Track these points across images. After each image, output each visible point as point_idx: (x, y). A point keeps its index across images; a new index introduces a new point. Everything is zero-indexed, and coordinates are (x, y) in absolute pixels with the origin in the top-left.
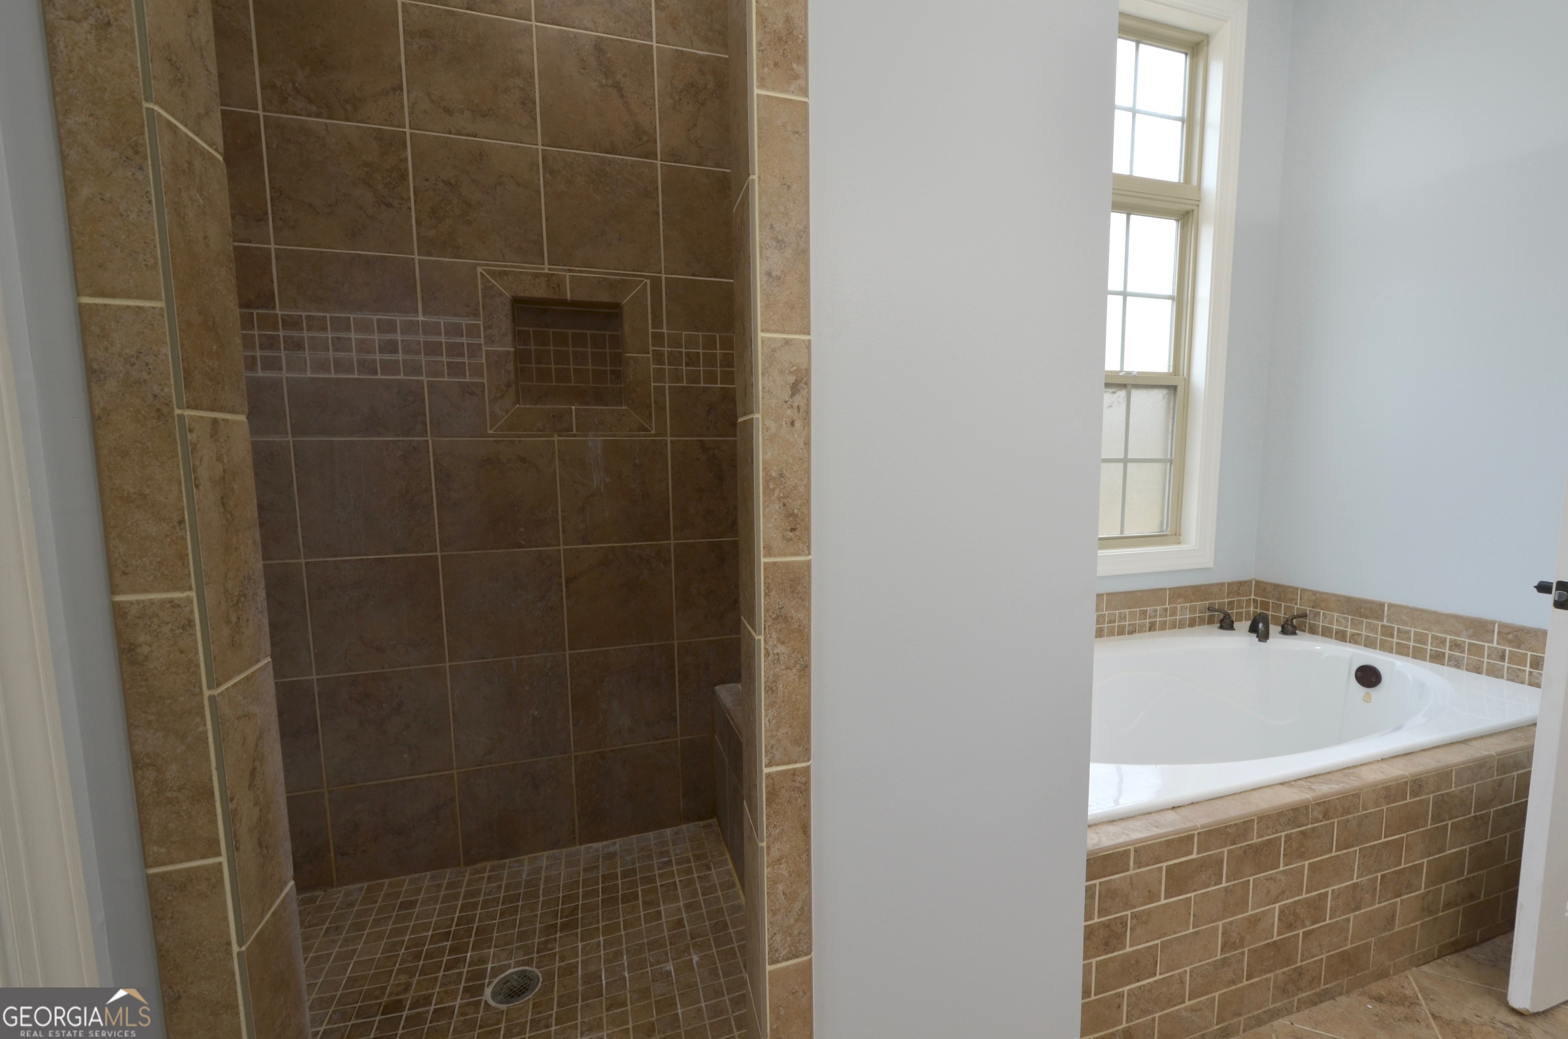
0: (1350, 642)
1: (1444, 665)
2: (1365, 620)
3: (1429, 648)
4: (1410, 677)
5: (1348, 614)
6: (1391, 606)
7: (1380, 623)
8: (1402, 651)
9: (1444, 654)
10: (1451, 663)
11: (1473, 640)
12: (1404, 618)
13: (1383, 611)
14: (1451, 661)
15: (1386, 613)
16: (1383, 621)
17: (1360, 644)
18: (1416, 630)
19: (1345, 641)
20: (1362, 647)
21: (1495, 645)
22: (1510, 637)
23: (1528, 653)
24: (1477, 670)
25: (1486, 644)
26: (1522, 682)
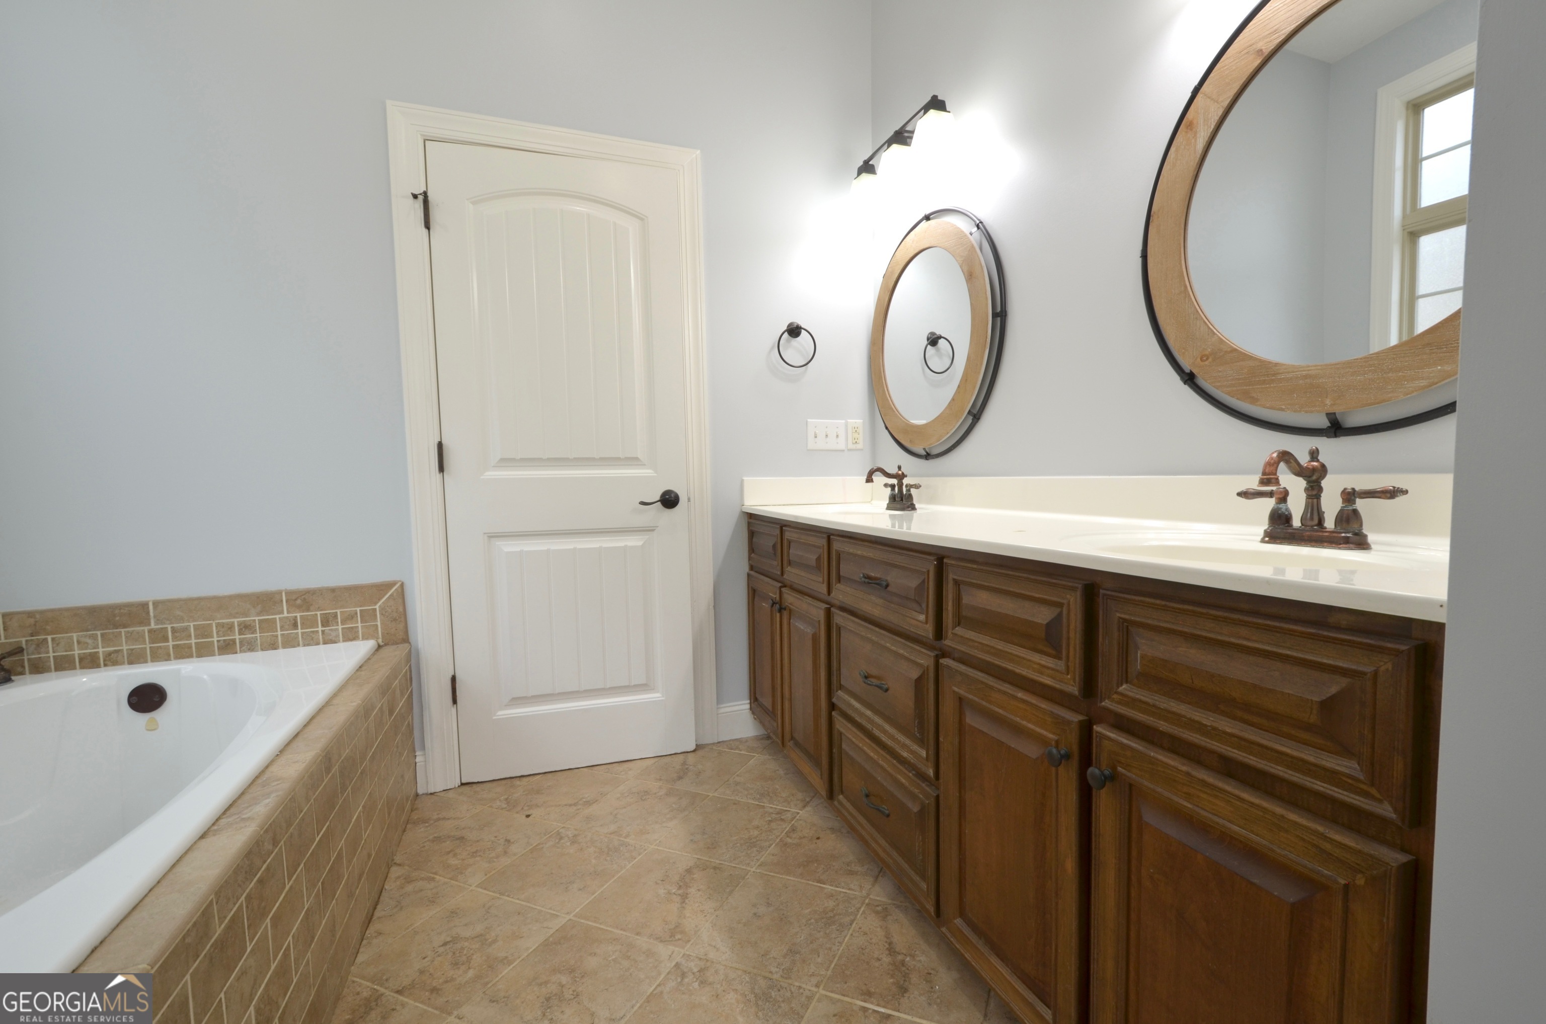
0: (105, 665)
1: (236, 653)
2: (123, 630)
3: (215, 639)
4: (205, 677)
5: (95, 629)
6: (156, 604)
7: (146, 629)
8: (183, 653)
9: (234, 641)
10: (244, 648)
11: (263, 616)
12: (178, 613)
13: (148, 613)
14: (244, 645)
15: (152, 614)
16: (149, 624)
17: (122, 663)
18: (195, 623)
19: (98, 666)
20: (127, 666)
21: (286, 614)
22: (299, 602)
23: (319, 613)
24: (273, 646)
25: (277, 617)
26: (318, 644)
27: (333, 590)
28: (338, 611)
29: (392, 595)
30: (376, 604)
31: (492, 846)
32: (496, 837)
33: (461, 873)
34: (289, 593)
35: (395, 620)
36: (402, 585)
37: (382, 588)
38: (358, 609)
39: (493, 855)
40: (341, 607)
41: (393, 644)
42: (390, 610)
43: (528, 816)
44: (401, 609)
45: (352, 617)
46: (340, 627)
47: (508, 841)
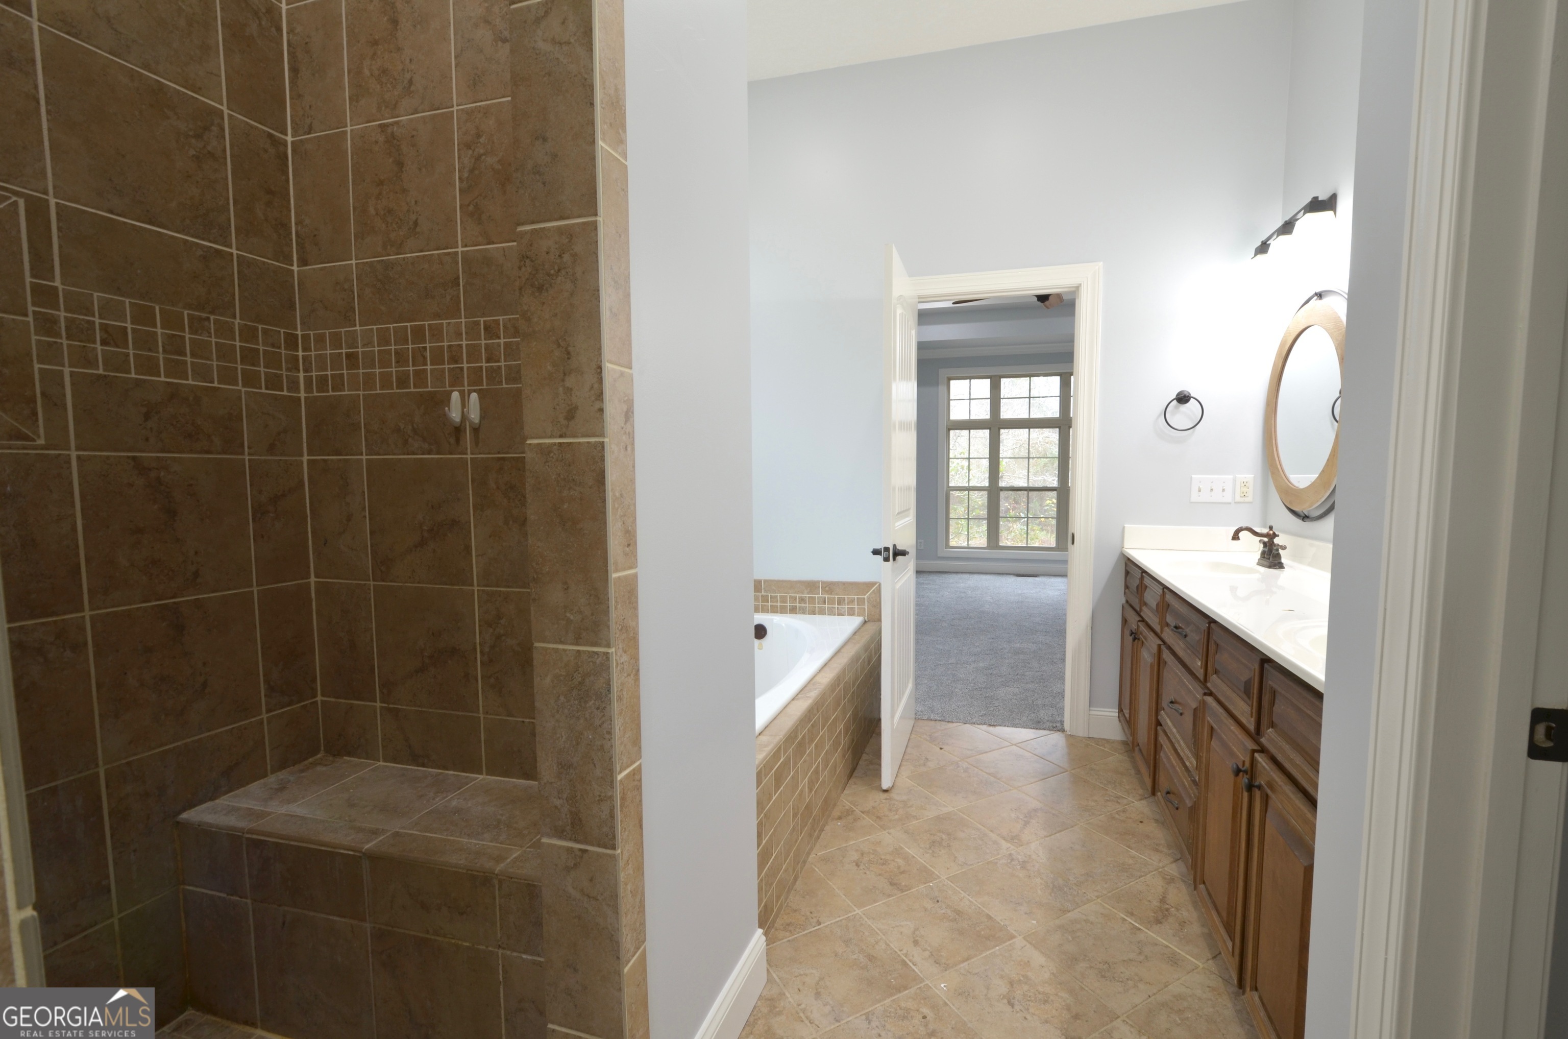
1: (797, 614)
3: (788, 604)
4: (783, 625)
6: (765, 581)
7: (760, 594)
8: (774, 610)
9: (796, 607)
10: (800, 611)
11: (810, 594)
12: (774, 588)
15: (763, 587)
16: (763, 593)
18: (780, 594)
21: (820, 595)
22: (827, 588)
23: (836, 596)
24: (814, 613)
25: (817, 596)
26: (835, 615)
27: (844, 584)
28: (846, 597)
29: (874, 591)
30: (865, 595)
31: (917, 759)
34: (823, 583)
35: (875, 606)
36: (880, 585)
37: (870, 585)
38: (856, 597)
39: (917, 763)
40: (847, 595)
41: (872, 621)
42: (872, 600)
43: (941, 749)
44: (878, 600)
45: (851, 601)
46: (846, 606)
47: (927, 759)
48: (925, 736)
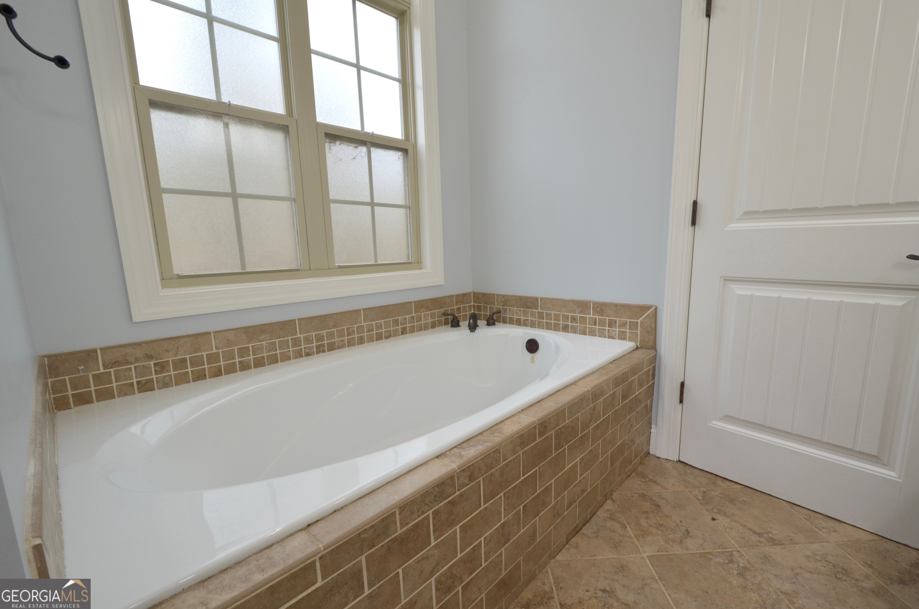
0: (523, 325)
1: (569, 332)
2: (529, 310)
3: (561, 323)
4: (553, 342)
5: (521, 307)
6: (541, 299)
7: (537, 311)
8: (548, 327)
9: (568, 325)
10: (572, 330)
11: (582, 314)
12: (548, 305)
13: (538, 303)
14: (572, 329)
15: (539, 304)
16: (538, 309)
17: (528, 326)
18: (554, 312)
19: (521, 325)
20: (529, 328)
21: (591, 316)
22: (598, 309)
23: (607, 318)
24: (584, 333)
25: (588, 316)
26: (605, 337)
27: (616, 305)
28: (618, 319)
29: (648, 315)
30: (638, 319)
31: (675, 528)
32: (681, 522)
33: (643, 537)
34: (595, 303)
35: (649, 332)
36: (656, 309)
37: (644, 308)
38: (628, 320)
39: (671, 537)
40: (619, 317)
41: (645, 349)
42: (646, 325)
43: (714, 519)
44: (653, 326)
45: (623, 325)
46: (617, 330)
47: (688, 532)
48: (697, 492)
